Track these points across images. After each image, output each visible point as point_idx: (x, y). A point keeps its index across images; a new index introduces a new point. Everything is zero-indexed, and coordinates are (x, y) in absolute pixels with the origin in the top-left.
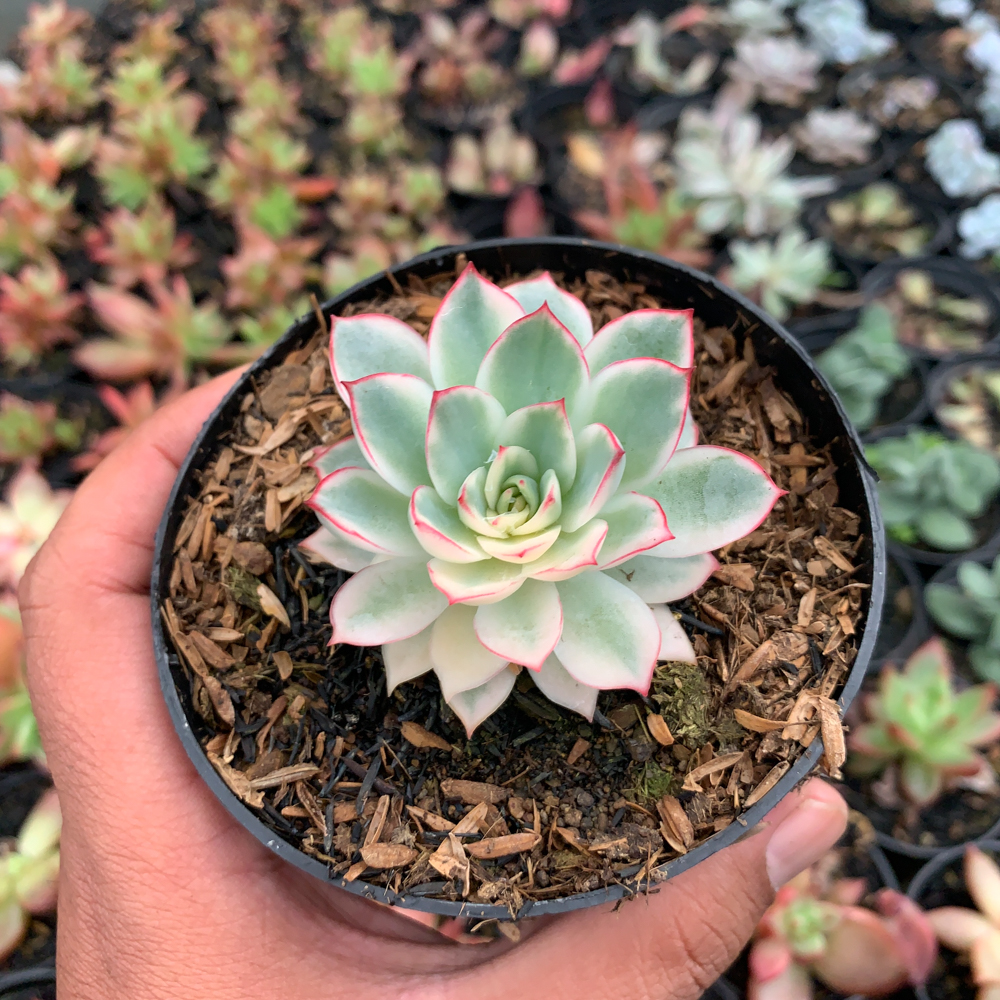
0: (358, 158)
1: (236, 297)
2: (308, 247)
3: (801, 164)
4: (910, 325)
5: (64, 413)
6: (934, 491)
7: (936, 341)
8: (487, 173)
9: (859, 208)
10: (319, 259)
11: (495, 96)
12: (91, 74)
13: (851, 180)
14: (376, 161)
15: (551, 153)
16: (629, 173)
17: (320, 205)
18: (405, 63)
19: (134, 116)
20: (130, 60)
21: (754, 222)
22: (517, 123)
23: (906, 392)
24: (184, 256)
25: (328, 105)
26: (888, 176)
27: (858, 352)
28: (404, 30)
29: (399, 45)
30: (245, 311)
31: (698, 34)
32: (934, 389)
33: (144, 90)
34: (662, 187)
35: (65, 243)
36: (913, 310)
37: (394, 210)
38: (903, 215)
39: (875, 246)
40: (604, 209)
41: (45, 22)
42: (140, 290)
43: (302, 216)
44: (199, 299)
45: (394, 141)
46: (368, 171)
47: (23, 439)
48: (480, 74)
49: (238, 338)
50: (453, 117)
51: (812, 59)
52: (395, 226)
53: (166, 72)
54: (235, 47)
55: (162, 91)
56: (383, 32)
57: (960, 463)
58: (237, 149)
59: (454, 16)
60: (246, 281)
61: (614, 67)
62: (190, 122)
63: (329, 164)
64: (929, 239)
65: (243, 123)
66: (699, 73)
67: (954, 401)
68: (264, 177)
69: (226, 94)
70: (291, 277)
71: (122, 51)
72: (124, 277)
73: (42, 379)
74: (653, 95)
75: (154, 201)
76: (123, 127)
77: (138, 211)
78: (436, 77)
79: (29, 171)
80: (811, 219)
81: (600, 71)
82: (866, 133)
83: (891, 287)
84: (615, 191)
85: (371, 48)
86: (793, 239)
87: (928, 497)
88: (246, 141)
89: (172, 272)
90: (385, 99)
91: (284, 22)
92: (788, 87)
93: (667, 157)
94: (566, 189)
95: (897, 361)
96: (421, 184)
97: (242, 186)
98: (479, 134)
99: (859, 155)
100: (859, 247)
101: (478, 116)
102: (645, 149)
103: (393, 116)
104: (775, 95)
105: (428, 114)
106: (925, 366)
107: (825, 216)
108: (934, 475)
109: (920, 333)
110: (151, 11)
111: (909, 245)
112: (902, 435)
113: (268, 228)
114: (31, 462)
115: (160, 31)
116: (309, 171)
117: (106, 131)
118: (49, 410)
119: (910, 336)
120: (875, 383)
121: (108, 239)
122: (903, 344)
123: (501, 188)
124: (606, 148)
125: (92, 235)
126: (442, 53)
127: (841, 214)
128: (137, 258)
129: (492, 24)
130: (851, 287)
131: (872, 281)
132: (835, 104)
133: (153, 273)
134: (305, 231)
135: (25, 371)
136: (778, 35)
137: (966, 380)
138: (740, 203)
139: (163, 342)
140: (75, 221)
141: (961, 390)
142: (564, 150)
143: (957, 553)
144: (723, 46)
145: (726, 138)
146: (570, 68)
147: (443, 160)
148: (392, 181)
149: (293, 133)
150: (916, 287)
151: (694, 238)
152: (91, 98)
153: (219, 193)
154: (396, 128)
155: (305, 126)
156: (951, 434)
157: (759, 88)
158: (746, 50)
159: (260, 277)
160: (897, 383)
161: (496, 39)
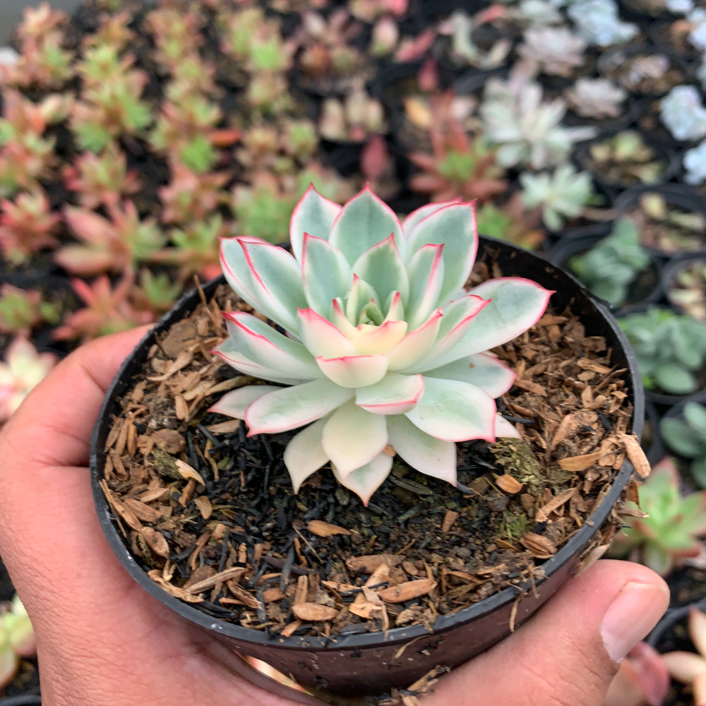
0: (257, 116)
1: (169, 215)
2: (220, 179)
3: (572, 118)
4: (650, 232)
5: (48, 298)
6: (667, 352)
7: (668, 243)
8: (348, 125)
9: (613, 149)
10: (228, 188)
11: (354, 71)
12: (67, 57)
13: (607, 129)
14: (269, 118)
15: (393, 112)
16: (448, 126)
17: (229, 149)
18: (290, 48)
19: (97, 86)
20: (95, 47)
21: (538, 159)
22: (370, 90)
23: (647, 280)
24: (133, 186)
25: (236, 78)
26: (634, 126)
27: (612, 253)
28: (289, 24)
29: (285, 34)
30: (175, 225)
31: (498, 26)
32: (667, 277)
33: (105, 68)
34: (472, 134)
35: (49, 177)
36: (652, 222)
37: (282, 153)
38: (645, 154)
39: (624, 176)
40: (431, 151)
41: (36, 19)
42: (101, 211)
43: (217, 157)
44: (143, 216)
45: (282, 103)
46: (263, 125)
47: (18, 316)
48: (343, 55)
49: (171, 245)
50: (324, 86)
51: (579, 43)
52: (282, 164)
53: (121, 55)
54: (169, 37)
55: (117, 69)
56: (274, 25)
57: (685, 331)
58: (171, 110)
59: (325, 14)
60: (176, 204)
61: (438, 49)
62: (137, 91)
63: (236, 120)
64: (663, 170)
65: (175, 91)
66: (498, 54)
67: (681, 287)
68: (190, 130)
69: (163, 71)
70: (208, 200)
71: (90, 40)
72: (90, 201)
73: (32, 274)
74: (466, 69)
75: (112, 147)
76: (90, 95)
77: (101, 154)
78: (312, 58)
79: (24, 126)
80: (578, 157)
81: (428, 53)
82: (618, 96)
83: (636, 205)
84: (438, 138)
85: (265, 37)
86: (565, 172)
87: (663, 356)
88: (176, 104)
89: (124, 197)
90: (275, 74)
91: (204, 19)
92: (562, 63)
93: (476, 114)
94: (403, 137)
95: (640, 259)
96: (300, 134)
97: (173, 136)
98: (342, 98)
99: (613, 111)
100: (613, 177)
101: (342, 85)
102: (460, 108)
103: (281, 85)
104: (553, 68)
105: (306, 83)
106: (660, 261)
107: (589, 155)
108: (666, 340)
109: (657, 238)
110: (110, 11)
111: (649, 175)
112: (643, 312)
113: (192, 166)
114: (24, 332)
115: (117, 26)
116: (222, 125)
117: (78, 98)
118: (36, 296)
119: (649, 240)
120: (624, 275)
121: (79, 174)
122: (644, 246)
123: (358, 136)
124: (432, 107)
125: (67, 171)
126: (316, 40)
127: (600, 153)
128: (99, 187)
129: (352, 20)
130: (607, 205)
131: (622, 201)
132: (596, 75)
133: (111, 198)
134: (218, 168)
135: (20, 268)
136: (555, 26)
137: (689, 271)
138: (528, 146)
139: (117, 247)
140: (55, 161)
141: (686, 279)
142: (402, 109)
143: (683, 396)
144: (516, 33)
145: (518, 100)
146: (408, 50)
147: (317, 117)
148: (280, 132)
149: (210, 98)
150: (654, 205)
151: (495, 171)
152: (67, 73)
153: (157, 141)
154: (283, 94)
155: (219, 93)
156: (679, 311)
157: (542, 64)
158: (532, 37)
159: (186, 200)
160: (640, 274)
161: (355, 30)
